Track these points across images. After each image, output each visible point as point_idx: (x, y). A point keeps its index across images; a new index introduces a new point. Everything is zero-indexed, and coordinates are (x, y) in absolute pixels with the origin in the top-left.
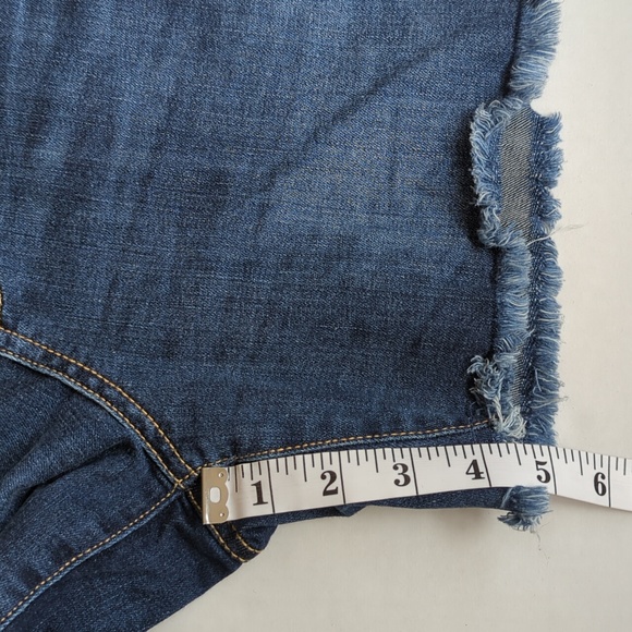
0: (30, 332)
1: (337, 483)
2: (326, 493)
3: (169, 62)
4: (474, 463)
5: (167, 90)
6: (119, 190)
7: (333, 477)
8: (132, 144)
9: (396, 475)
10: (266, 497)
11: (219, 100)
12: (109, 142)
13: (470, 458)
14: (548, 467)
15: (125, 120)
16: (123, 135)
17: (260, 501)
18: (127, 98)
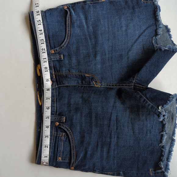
0: (104, 83)
1: (47, 146)
2: (47, 147)
3: (110, 41)
4: (46, 127)
5: (111, 45)
6: (109, 61)
7: (45, 146)
8: (109, 54)
9: (47, 138)
10: (46, 156)
11: (118, 44)
12: (105, 54)
13: (45, 127)
14: (47, 117)
15: (107, 51)
16: (107, 53)
17: (47, 157)
18: (106, 48)
